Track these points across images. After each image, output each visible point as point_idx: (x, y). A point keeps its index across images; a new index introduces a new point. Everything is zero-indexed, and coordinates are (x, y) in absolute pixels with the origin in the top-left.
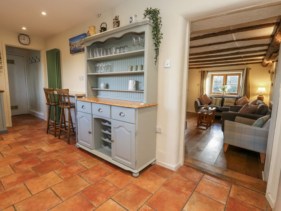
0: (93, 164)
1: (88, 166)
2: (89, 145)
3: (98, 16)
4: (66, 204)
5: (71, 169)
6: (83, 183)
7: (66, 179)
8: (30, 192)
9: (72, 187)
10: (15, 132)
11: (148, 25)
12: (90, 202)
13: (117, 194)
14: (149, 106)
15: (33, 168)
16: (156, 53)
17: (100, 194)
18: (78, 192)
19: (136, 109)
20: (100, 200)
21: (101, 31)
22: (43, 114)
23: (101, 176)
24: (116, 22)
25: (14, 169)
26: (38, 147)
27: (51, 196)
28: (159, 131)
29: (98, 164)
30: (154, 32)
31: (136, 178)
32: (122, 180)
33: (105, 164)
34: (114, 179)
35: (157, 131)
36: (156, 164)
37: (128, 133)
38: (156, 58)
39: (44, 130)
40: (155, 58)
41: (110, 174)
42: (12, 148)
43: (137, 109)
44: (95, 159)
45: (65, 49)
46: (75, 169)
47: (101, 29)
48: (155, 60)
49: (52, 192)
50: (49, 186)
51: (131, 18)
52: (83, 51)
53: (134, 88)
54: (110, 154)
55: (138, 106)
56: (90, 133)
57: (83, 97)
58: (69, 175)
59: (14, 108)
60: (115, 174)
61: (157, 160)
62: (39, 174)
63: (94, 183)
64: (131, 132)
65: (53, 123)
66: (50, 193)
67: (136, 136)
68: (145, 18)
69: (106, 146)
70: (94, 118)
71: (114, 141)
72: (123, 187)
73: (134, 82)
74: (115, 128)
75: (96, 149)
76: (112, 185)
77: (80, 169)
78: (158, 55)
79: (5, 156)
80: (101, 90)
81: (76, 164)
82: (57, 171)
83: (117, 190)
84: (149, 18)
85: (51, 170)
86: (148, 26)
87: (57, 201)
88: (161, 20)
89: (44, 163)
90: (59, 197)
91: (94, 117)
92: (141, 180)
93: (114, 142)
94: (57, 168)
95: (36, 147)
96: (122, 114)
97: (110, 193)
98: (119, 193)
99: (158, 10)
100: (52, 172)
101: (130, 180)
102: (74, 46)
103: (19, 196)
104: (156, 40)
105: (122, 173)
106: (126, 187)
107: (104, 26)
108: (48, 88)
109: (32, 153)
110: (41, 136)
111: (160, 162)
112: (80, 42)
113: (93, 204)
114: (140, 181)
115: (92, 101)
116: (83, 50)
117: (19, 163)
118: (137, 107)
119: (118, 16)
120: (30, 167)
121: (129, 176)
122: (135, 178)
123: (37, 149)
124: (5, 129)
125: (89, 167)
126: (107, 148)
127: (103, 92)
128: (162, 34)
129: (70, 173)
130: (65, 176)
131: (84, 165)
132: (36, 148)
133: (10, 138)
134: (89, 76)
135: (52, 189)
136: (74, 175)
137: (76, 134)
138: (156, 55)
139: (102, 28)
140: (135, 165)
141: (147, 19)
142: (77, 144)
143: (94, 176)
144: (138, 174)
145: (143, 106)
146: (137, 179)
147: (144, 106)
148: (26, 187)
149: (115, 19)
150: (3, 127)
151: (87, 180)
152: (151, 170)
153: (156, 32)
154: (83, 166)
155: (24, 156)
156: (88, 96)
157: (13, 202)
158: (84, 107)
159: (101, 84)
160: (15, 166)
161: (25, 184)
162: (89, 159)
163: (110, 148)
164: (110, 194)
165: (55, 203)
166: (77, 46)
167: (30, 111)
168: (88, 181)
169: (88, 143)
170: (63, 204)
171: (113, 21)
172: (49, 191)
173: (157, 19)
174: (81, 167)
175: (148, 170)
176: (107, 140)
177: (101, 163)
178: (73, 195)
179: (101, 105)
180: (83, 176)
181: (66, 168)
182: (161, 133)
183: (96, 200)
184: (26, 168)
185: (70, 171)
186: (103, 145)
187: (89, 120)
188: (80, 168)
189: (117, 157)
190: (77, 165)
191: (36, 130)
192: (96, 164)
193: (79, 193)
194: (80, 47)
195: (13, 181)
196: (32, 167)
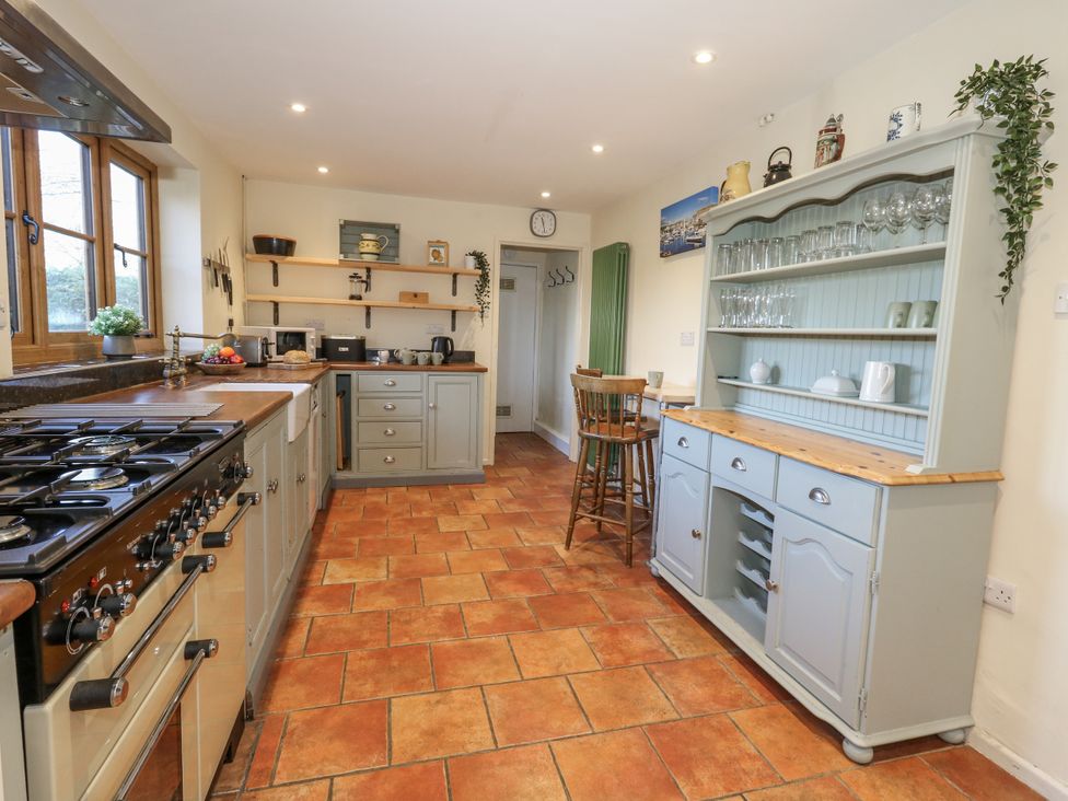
0: (696, 646)
1: (679, 648)
2: (691, 576)
3: (762, 122)
4: (600, 745)
5: (625, 641)
6: (658, 702)
7: (609, 668)
8: (518, 666)
9: (622, 698)
10: (498, 482)
11: (972, 136)
12: (670, 775)
13: (768, 792)
14: (949, 480)
15: (531, 600)
16: (1010, 253)
17: (707, 762)
18: (637, 723)
19: (881, 486)
20: (702, 785)
21: (769, 182)
22: (569, 441)
23: (715, 699)
24: (828, 140)
25: (490, 589)
26: (547, 541)
27: (564, 703)
28: (1000, 602)
29: (714, 655)
30: (1005, 161)
31: (859, 767)
32: (796, 748)
33: (736, 664)
34: (764, 734)
35: (990, 597)
36: (971, 743)
37: (840, 577)
38: (1007, 273)
39: (565, 490)
40: (1002, 275)
41: (751, 705)
42: (489, 528)
43: (886, 489)
44: (704, 633)
45: (646, 243)
46: (638, 643)
47: (768, 172)
48: (1005, 282)
49: (569, 690)
50: (564, 669)
51: (895, 118)
52: (701, 246)
53: (885, 392)
54: (759, 632)
55: (893, 477)
56: (696, 535)
57: (687, 408)
58: (617, 658)
59: (503, 411)
60: (772, 716)
61: (975, 729)
62: (543, 624)
63: (690, 715)
64: (851, 574)
65: (591, 473)
66: (565, 693)
67: (872, 596)
68: (961, 109)
69: (748, 598)
70: (715, 488)
71: (781, 587)
72: (797, 777)
73: (887, 369)
74: (787, 541)
75: (713, 597)
76: (753, 751)
77: (653, 651)
78: (1018, 261)
79: (474, 547)
80: (749, 388)
81: (642, 628)
82: (587, 633)
83: (771, 776)
84: (981, 108)
85: (574, 624)
86: (972, 144)
87: (577, 724)
88: (1047, 105)
89: (557, 594)
90: (586, 716)
91: (716, 482)
92: (878, 783)
93: (777, 592)
94: (588, 622)
95: (542, 540)
96: (819, 495)
97: (744, 777)
98: (778, 791)
99: (1034, 62)
100: (576, 629)
101: (829, 762)
102: (674, 232)
103: (496, 668)
104: (1015, 197)
105: (801, 723)
106: (809, 782)
107: (782, 158)
108: (587, 368)
109: (531, 554)
110: (558, 508)
111: (994, 742)
112: (695, 216)
113: (681, 784)
114: (874, 786)
115: (713, 428)
116: (702, 243)
117: (501, 576)
118: (889, 481)
119: (841, 116)
120: (522, 595)
121: (828, 748)
122: (852, 766)
123: (545, 548)
124: (480, 471)
125: (681, 652)
126: (751, 603)
127: (758, 393)
128: (1052, 166)
129: (621, 651)
130: (607, 657)
131: (666, 640)
132: (542, 544)
133: (488, 499)
134: (712, 337)
135: (572, 682)
136: (634, 662)
137: (654, 529)
138: (1010, 263)
139: (772, 169)
140: (856, 710)
141: (971, 114)
142: (653, 561)
143: (693, 689)
144: (868, 756)
145: (915, 480)
146: (862, 774)
147: (924, 480)
148: (512, 650)
149: (827, 131)
150: (477, 466)
151: (671, 697)
152: (937, 764)
153: (1013, 164)
154: (664, 643)
155: (514, 557)
156: (702, 406)
157: (482, 680)
158: (685, 445)
159: (751, 364)
160: (493, 581)
161: (509, 641)
162: (683, 625)
163: (764, 608)
164: (741, 779)
165: (573, 726)
166: (683, 232)
167: (535, 425)
168: (673, 701)
169: (689, 569)
170: (594, 740)
171: (816, 137)
172: (562, 685)
173: (1026, 105)
174: (656, 644)
175: (921, 757)
176: (755, 576)
177: (724, 655)
178: (623, 726)
179: (745, 446)
180: (659, 677)
181: (613, 630)
182: (1010, 612)
183: (689, 774)
184: (513, 595)
185: (624, 648)
186: (737, 592)
187: (697, 492)
188: (654, 648)
189: (787, 652)
190: (646, 634)
191: (546, 488)
192: (705, 651)
193: (640, 726)
194: (693, 234)
195: (485, 620)
196: (530, 598)
